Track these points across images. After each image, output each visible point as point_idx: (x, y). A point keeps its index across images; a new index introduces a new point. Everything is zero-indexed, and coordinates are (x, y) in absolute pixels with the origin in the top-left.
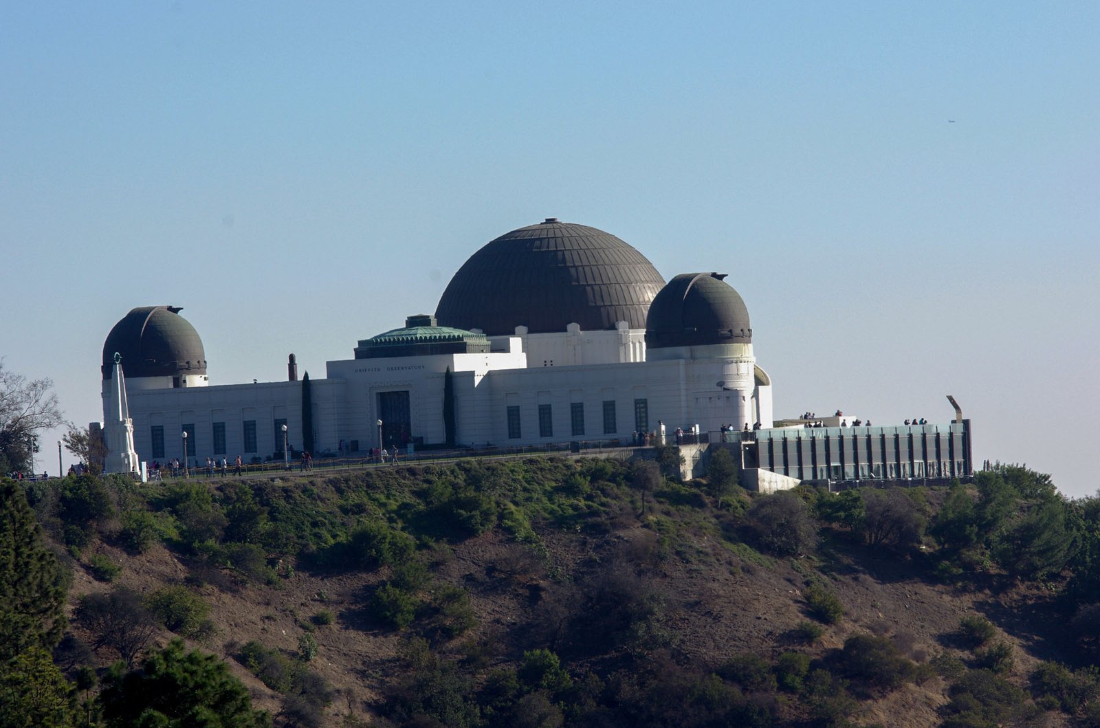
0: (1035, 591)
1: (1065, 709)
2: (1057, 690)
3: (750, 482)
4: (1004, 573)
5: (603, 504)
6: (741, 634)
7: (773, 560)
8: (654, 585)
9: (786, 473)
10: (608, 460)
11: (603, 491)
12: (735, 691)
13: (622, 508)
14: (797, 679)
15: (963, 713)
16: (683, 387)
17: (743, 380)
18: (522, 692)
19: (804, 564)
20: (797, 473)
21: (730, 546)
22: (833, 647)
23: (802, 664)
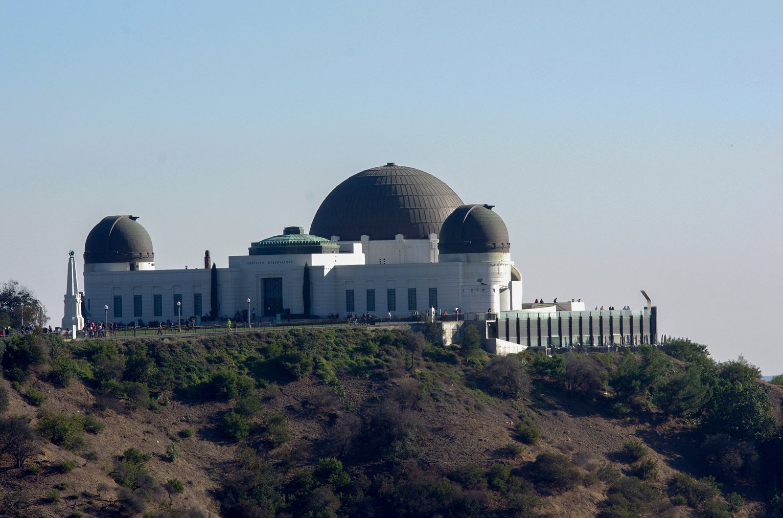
0: (682, 425)
1: (690, 504)
2: (685, 492)
3: (490, 347)
4: (661, 412)
5: (386, 361)
6: (467, 451)
7: (498, 400)
8: (410, 416)
9: (518, 342)
10: (393, 331)
11: (387, 352)
12: (457, 488)
13: (399, 364)
14: (502, 482)
15: (614, 506)
16: (461, 280)
17: (502, 277)
18: (314, 487)
19: (519, 404)
20: (526, 342)
21: (469, 391)
22: (529, 460)
23: (506, 473)
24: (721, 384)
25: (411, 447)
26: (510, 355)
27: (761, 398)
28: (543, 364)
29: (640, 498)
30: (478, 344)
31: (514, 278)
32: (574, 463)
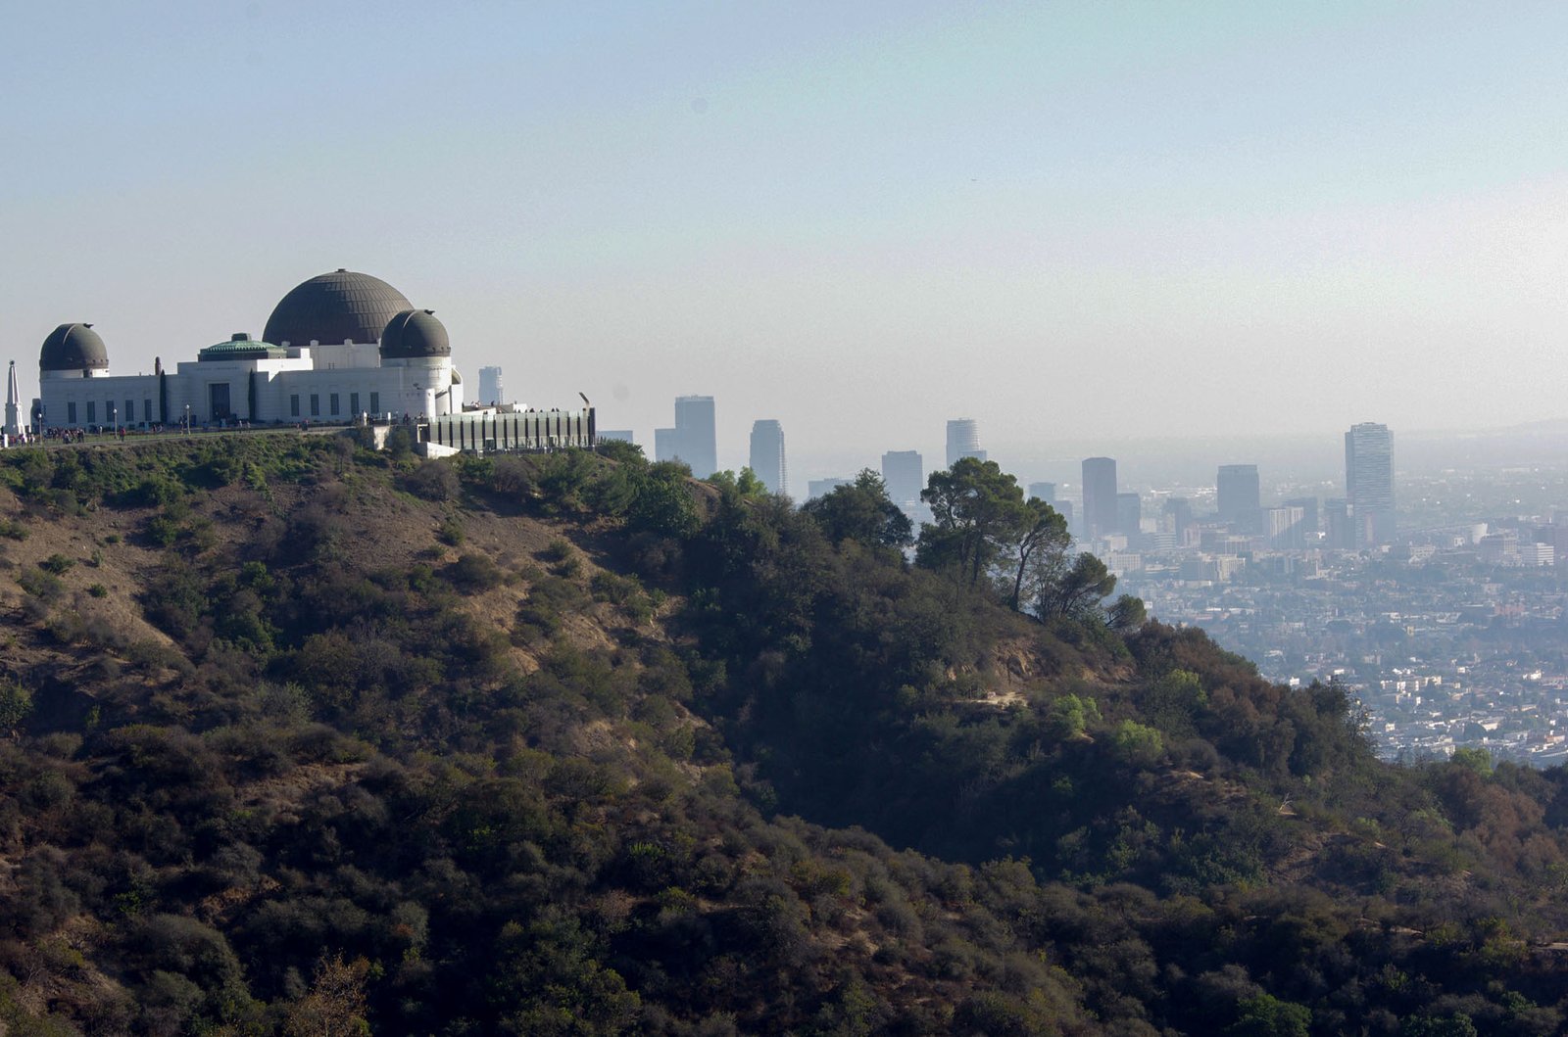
0: (610, 524)
1: (613, 601)
2: (608, 589)
3: (421, 451)
4: (590, 511)
5: (316, 466)
6: (391, 553)
7: (426, 503)
8: (336, 520)
9: (451, 446)
10: (325, 436)
11: (318, 457)
12: (379, 590)
13: (329, 468)
14: (423, 583)
15: (535, 605)
16: (401, 385)
17: (443, 381)
18: (238, 589)
19: (448, 506)
20: (460, 445)
21: (397, 494)
22: (451, 561)
23: (428, 573)
24: (650, 483)
25: (334, 550)
26: (441, 458)
27: (685, 496)
28: (472, 467)
29: (561, 596)
30: (409, 448)
31: (455, 381)
32: (498, 562)
